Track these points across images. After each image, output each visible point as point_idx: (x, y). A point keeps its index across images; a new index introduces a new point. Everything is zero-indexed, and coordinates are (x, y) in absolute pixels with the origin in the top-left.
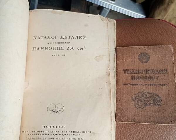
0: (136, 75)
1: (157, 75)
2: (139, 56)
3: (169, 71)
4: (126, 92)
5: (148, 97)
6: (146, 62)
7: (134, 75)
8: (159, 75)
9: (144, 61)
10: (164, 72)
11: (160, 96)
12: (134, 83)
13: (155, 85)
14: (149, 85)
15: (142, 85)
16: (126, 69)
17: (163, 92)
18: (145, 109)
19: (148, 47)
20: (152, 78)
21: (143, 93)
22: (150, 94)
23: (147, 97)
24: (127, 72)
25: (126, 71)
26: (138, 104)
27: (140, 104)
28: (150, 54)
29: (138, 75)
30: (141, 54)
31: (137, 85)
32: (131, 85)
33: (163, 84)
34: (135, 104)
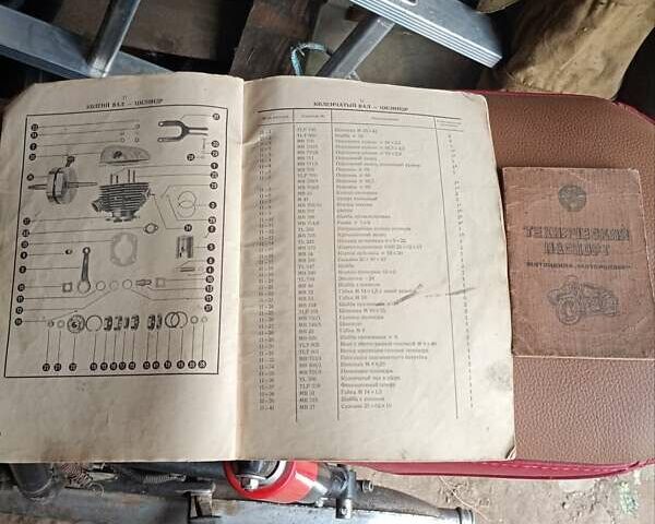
0: (556, 242)
1: (604, 243)
2: (560, 193)
3: (633, 234)
4: (536, 284)
5: (587, 295)
6: (578, 209)
7: (550, 241)
8: (611, 243)
9: (572, 205)
10: (623, 234)
11: (615, 293)
12: (552, 262)
13: (601, 267)
14: (587, 267)
15: (571, 266)
16: (531, 224)
17: (620, 284)
18: (581, 323)
19: (581, 172)
20: (593, 251)
21: (574, 286)
22: (592, 288)
23: (585, 297)
24: (533, 233)
25: (530, 231)
26: (565, 313)
27: (569, 314)
28: (586, 190)
29: (561, 240)
30: (565, 188)
31: (561, 266)
32: (546, 265)
33: (621, 264)
34: (557, 312)
